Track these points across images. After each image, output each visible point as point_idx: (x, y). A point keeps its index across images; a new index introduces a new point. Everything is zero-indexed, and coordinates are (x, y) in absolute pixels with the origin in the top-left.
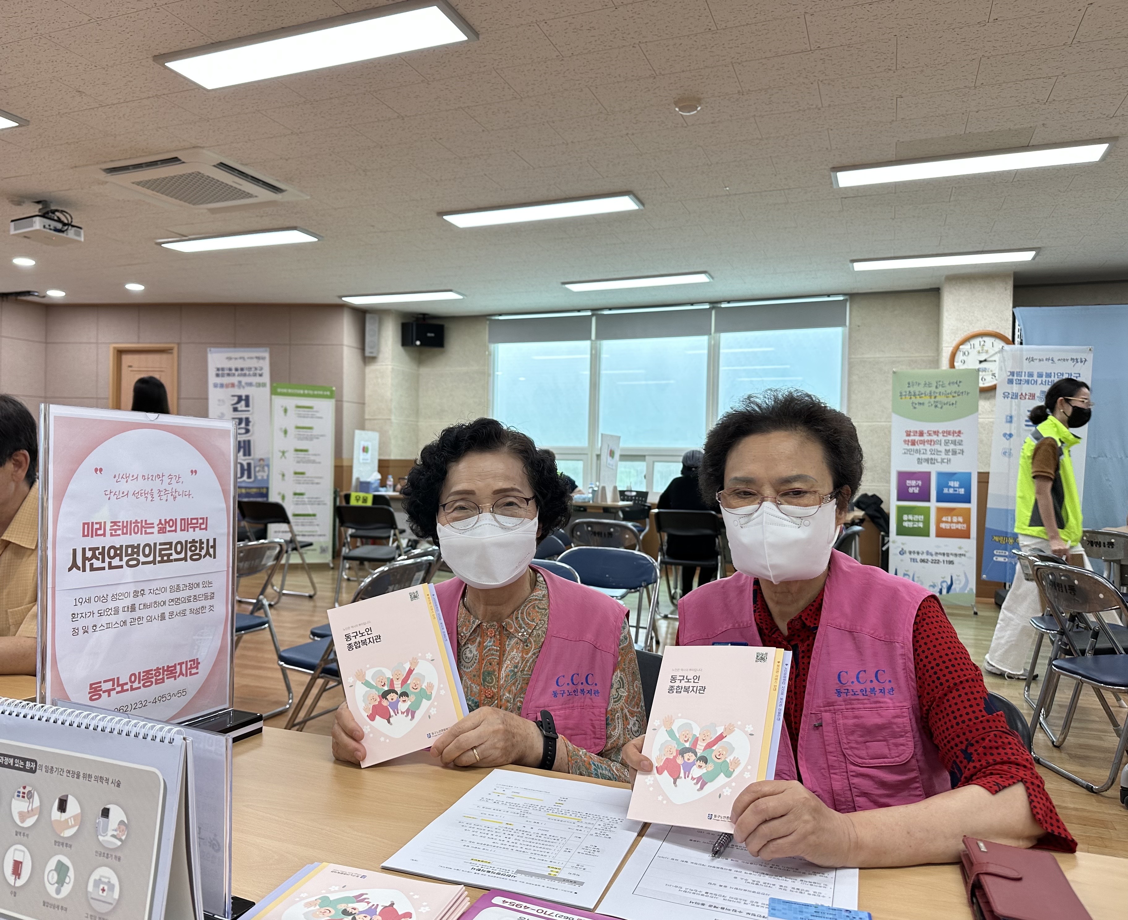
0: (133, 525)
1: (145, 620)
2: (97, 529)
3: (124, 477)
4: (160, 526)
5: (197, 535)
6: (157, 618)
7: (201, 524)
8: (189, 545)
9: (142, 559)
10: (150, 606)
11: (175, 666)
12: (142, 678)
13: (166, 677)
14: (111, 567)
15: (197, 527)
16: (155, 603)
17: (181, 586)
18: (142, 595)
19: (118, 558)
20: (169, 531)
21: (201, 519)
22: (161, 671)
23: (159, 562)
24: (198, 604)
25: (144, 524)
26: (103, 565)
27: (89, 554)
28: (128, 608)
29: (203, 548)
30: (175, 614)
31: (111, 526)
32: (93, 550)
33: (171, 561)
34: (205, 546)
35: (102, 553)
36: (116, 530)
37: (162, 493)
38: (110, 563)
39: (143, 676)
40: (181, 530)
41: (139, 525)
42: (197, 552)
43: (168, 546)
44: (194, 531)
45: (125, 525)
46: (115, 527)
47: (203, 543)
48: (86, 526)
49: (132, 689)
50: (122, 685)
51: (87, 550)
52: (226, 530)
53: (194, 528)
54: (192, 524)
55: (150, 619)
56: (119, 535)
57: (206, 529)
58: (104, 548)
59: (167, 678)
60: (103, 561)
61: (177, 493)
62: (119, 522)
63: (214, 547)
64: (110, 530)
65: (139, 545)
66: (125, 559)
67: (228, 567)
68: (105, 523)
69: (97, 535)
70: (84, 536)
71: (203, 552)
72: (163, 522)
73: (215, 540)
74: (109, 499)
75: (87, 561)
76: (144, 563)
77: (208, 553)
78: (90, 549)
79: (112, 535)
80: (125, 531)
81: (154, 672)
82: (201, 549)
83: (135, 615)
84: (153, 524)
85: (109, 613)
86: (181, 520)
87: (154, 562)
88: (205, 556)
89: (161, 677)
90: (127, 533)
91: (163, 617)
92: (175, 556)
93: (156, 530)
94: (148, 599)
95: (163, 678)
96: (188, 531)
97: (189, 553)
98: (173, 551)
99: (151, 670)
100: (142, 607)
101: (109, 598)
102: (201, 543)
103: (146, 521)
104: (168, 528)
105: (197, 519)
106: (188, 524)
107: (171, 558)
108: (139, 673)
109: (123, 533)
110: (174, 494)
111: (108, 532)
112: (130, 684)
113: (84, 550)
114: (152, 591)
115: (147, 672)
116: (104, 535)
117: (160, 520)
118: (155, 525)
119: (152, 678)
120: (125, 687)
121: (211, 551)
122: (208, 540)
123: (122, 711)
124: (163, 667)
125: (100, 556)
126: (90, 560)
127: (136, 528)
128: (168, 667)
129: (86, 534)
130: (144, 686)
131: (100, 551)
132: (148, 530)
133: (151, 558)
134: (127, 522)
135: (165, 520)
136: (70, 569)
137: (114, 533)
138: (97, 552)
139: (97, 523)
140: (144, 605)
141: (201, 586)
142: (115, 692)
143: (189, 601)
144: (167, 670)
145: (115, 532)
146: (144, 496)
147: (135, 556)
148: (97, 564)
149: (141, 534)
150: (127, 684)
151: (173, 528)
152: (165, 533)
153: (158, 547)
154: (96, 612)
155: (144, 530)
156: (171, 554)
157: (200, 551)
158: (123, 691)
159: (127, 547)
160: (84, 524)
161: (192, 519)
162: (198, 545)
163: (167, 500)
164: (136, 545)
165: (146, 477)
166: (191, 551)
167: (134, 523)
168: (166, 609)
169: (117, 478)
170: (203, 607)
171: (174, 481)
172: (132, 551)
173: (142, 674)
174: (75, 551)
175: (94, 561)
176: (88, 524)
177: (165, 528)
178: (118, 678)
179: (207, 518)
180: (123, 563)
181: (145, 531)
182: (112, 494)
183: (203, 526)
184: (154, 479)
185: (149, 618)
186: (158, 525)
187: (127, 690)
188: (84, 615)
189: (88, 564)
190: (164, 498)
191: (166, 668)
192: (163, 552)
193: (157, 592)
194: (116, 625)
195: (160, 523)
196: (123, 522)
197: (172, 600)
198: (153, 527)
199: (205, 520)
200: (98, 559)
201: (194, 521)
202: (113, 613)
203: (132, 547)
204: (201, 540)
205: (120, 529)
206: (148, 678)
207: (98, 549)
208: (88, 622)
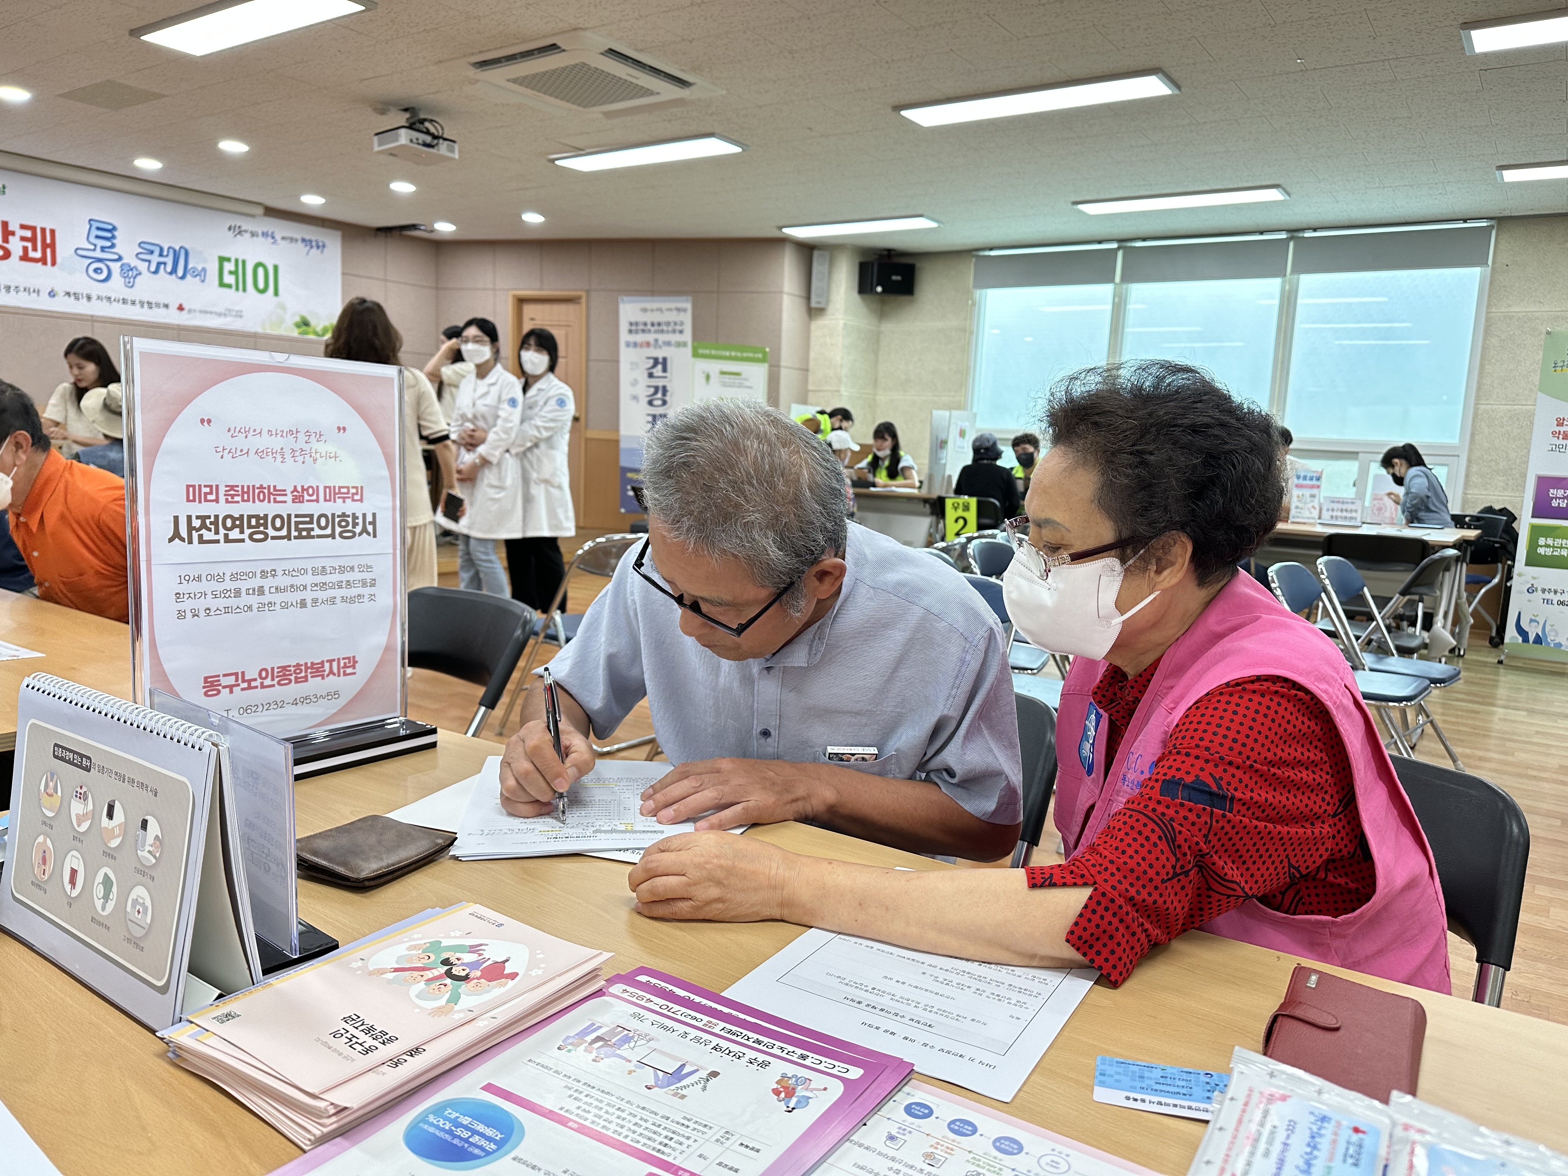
0: (257, 491)
1: (278, 606)
2: (206, 494)
3: (243, 430)
4: (295, 493)
5: (349, 507)
6: (295, 604)
7: (353, 494)
8: (337, 520)
9: (271, 532)
10: (285, 590)
11: (322, 662)
12: (276, 674)
13: (309, 676)
14: (227, 540)
15: (349, 498)
16: (292, 586)
17: (328, 569)
18: (273, 576)
19: (237, 530)
20: (308, 501)
21: (353, 487)
22: (303, 668)
23: (295, 538)
24: (354, 592)
25: (272, 490)
26: (216, 537)
27: (197, 523)
28: (254, 590)
29: (357, 524)
30: (320, 601)
31: (226, 491)
32: (203, 518)
33: (313, 537)
34: (360, 521)
35: (215, 523)
36: (233, 496)
37: (297, 454)
38: (226, 536)
39: (278, 672)
40: (326, 500)
41: (266, 491)
42: (350, 528)
43: (308, 519)
44: (344, 502)
45: (246, 490)
46: (232, 492)
47: (357, 518)
48: (191, 489)
49: (263, 686)
50: (249, 681)
51: (194, 518)
52: (390, 504)
53: (344, 498)
54: (340, 493)
55: (285, 606)
56: (238, 502)
57: (361, 500)
58: (217, 517)
59: (312, 677)
60: (217, 532)
61: (318, 455)
62: (238, 486)
63: (373, 523)
64: (225, 495)
65: (266, 516)
66: (248, 532)
67: (395, 549)
68: (217, 486)
69: (206, 500)
70: (188, 500)
71: (358, 529)
72: (299, 489)
73: (374, 515)
74: (222, 457)
75: (194, 532)
76: (273, 538)
77: (364, 530)
78: (198, 517)
79: (227, 501)
80: (246, 498)
81: (293, 669)
82: (355, 525)
83: (265, 599)
84: (285, 491)
85: (227, 595)
86: (325, 487)
87: (288, 537)
88: (360, 534)
89: (303, 674)
90: (248, 500)
91: (303, 604)
92: (317, 532)
93: (289, 498)
94: (282, 581)
95: (306, 677)
96: (335, 502)
97: (338, 530)
98: (315, 526)
99: (290, 666)
100: (273, 590)
101: (227, 578)
102: (355, 517)
103: (275, 487)
104: (306, 497)
105: (348, 488)
106: (335, 494)
107: (312, 533)
108: (273, 669)
109: (243, 500)
110: (313, 455)
111: (222, 498)
112: (259, 681)
113: (189, 518)
114: (287, 572)
115: (284, 668)
116: (217, 501)
117: (295, 487)
118: (288, 492)
119: (291, 675)
120: (253, 684)
121: (370, 528)
122: (364, 515)
123: (249, 711)
124: (306, 664)
125: (212, 527)
126: (198, 530)
127: (261, 495)
128: (312, 663)
129: (191, 498)
130: (279, 683)
131: (212, 519)
132: (279, 498)
133: (284, 532)
134: (248, 487)
135: (302, 487)
136: (171, 540)
137: (230, 499)
138: (208, 521)
139: (205, 486)
140: (277, 589)
141: (356, 570)
142: (239, 688)
143: (340, 587)
144: (312, 668)
145: (233, 498)
146: (271, 456)
147: (262, 529)
148: (208, 535)
149: (269, 502)
150: (255, 680)
151: (314, 497)
152: (303, 502)
153: (293, 519)
154: (209, 592)
155: (272, 497)
156: (312, 529)
157: (354, 527)
158: (250, 688)
159: (250, 517)
160: (188, 487)
161: (340, 488)
162: (350, 520)
163: (303, 462)
164: (262, 515)
165: (274, 433)
166: (340, 526)
167: (258, 488)
168: (308, 595)
169: (232, 431)
170: (359, 595)
171: (313, 439)
172: (257, 522)
173: (276, 670)
174: (176, 519)
175: (203, 531)
176: (194, 487)
177: (303, 496)
178: (243, 673)
179: (362, 487)
180: (245, 536)
181: (275, 499)
182: (226, 452)
183: (357, 497)
184: (284, 435)
185: (283, 604)
186: (292, 492)
187: (256, 687)
188: (192, 595)
189: (195, 535)
190: (300, 459)
191: (309, 665)
192: (301, 526)
193: (294, 574)
194: (238, 610)
195: (295, 489)
196: (243, 487)
197: (316, 585)
198: (286, 495)
199: (360, 490)
200: (210, 530)
201: (343, 490)
202: (232, 595)
203: (257, 517)
204: (354, 514)
205: (238, 495)
206: (285, 675)
207: (209, 517)
208: (201, 604)
